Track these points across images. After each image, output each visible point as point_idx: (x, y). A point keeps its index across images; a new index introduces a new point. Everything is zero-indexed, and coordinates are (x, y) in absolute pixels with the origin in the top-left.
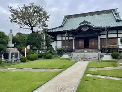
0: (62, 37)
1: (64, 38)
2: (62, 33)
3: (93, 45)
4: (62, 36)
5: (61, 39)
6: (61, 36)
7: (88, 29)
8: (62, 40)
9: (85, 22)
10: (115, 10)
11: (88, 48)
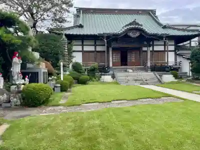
0: (83, 45)
1: (86, 48)
2: (83, 38)
3: (134, 61)
4: (83, 43)
5: (81, 50)
6: (81, 44)
7: (138, 34)
8: (83, 51)
9: (134, 23)
10: (154, 12)
11: (126, 65)
